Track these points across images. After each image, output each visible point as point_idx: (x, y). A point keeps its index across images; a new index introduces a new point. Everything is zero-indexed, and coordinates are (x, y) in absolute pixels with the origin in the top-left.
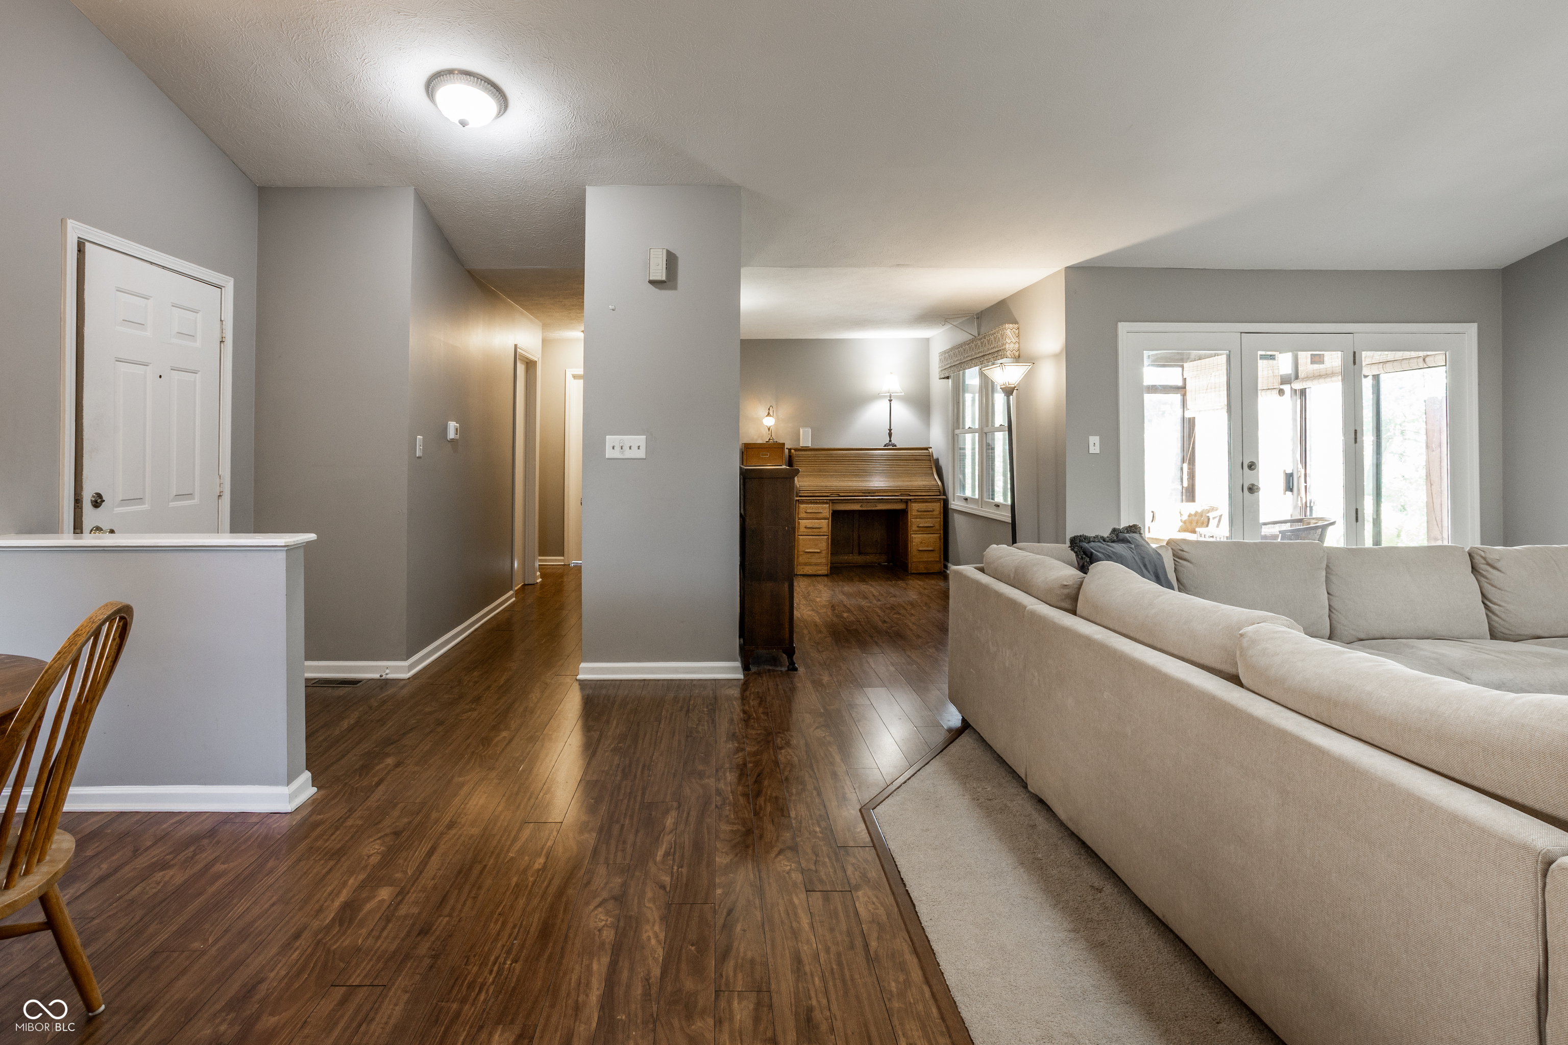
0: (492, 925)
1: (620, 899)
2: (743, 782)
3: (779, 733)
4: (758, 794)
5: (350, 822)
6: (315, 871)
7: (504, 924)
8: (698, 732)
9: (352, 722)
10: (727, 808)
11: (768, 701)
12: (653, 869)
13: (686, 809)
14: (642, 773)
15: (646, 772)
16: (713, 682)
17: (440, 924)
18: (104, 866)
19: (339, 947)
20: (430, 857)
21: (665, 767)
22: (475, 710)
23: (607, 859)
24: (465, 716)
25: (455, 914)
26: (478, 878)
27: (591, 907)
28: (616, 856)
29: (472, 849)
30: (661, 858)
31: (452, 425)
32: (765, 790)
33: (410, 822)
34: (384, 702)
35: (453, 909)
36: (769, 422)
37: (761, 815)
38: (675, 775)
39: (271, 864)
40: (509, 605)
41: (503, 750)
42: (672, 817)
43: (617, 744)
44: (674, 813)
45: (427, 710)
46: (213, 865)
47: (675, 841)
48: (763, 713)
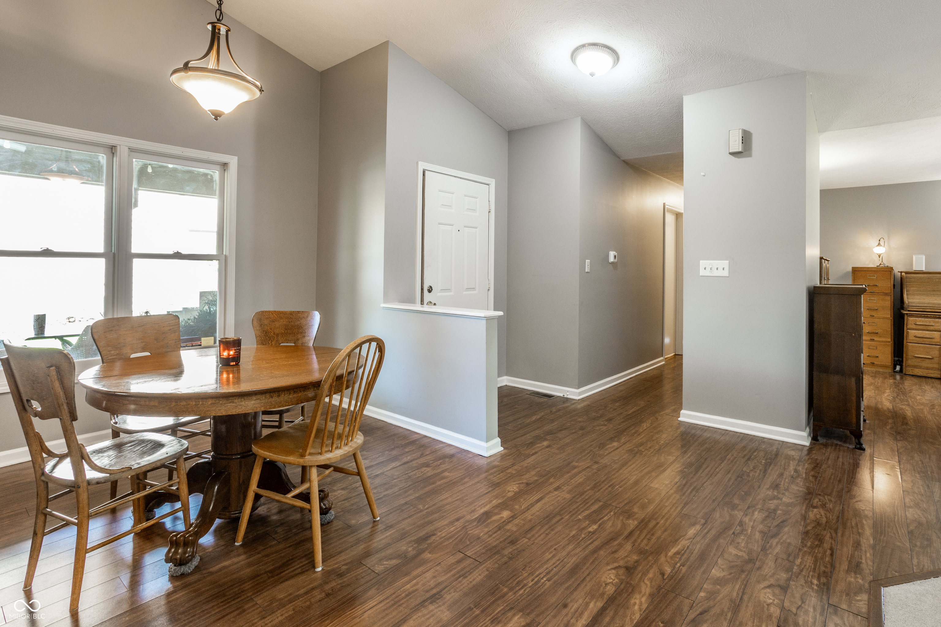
0: (547, 554)
1: (629, 570)
2: (766, 522)
3: (820, 495)
4: (774, 536)
5: (510, 470)
6: (482, 490)
7: (554, 556)
8: (748, 476)
9: (538, 417)
10: (742, 537)
11: (823, 467)
12: (662, 559)
13: (709, 527)
14: (691, 492)
15: (694, 493)
16: (781, 443)
17: (522, 541)
18: (409, 458)
19: (472, 533)
20: (537, 503)
21: (710, 494)
22: (605, 425)
23: (635, 541)
24: (598, 428)
25: (532, 539)
26: (555, 524)
27: (609, 567)
28: (642, 541)
29: (561, 506)
30: (672, 554)
31: (612, 254)
32: (781, 535)
33: (537, 480)
34: (559, 410)
35: (533, 536)
36: (880, 250)
37: (768, 552)
38: (714, 501)
39: (466, 480)
40: (660, 366)
41: (609, 453)
42: (695, 529)
43: (683, 469)
44: (698, 527)
45: (580, 420)
46: (444, 472)
47: (688, 547)
48: (813, 476)
